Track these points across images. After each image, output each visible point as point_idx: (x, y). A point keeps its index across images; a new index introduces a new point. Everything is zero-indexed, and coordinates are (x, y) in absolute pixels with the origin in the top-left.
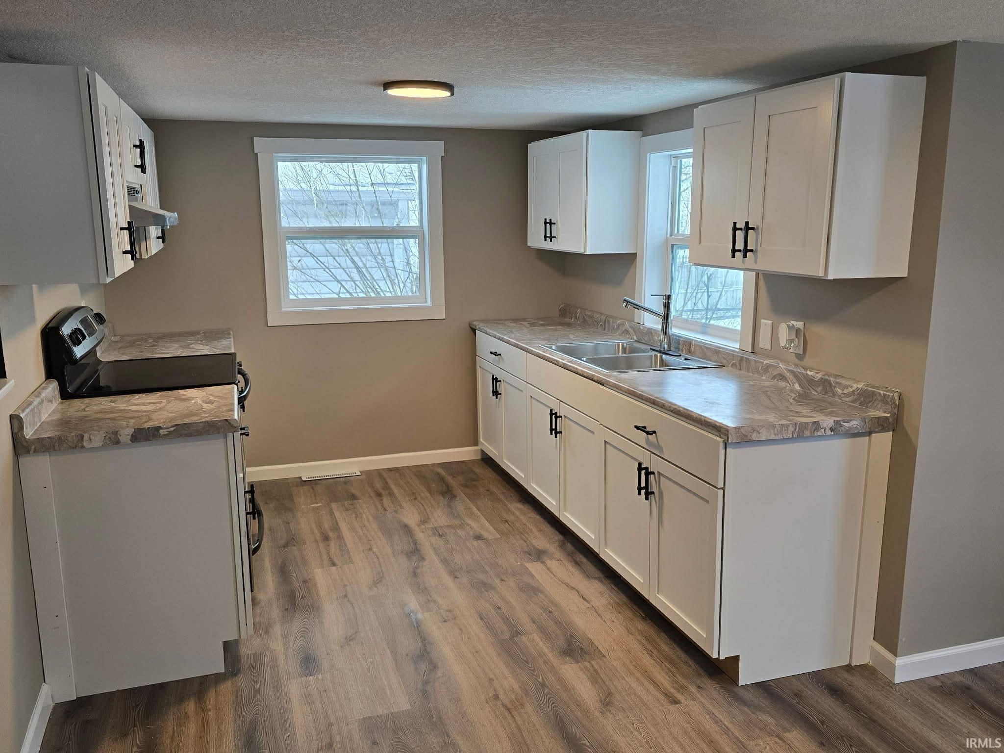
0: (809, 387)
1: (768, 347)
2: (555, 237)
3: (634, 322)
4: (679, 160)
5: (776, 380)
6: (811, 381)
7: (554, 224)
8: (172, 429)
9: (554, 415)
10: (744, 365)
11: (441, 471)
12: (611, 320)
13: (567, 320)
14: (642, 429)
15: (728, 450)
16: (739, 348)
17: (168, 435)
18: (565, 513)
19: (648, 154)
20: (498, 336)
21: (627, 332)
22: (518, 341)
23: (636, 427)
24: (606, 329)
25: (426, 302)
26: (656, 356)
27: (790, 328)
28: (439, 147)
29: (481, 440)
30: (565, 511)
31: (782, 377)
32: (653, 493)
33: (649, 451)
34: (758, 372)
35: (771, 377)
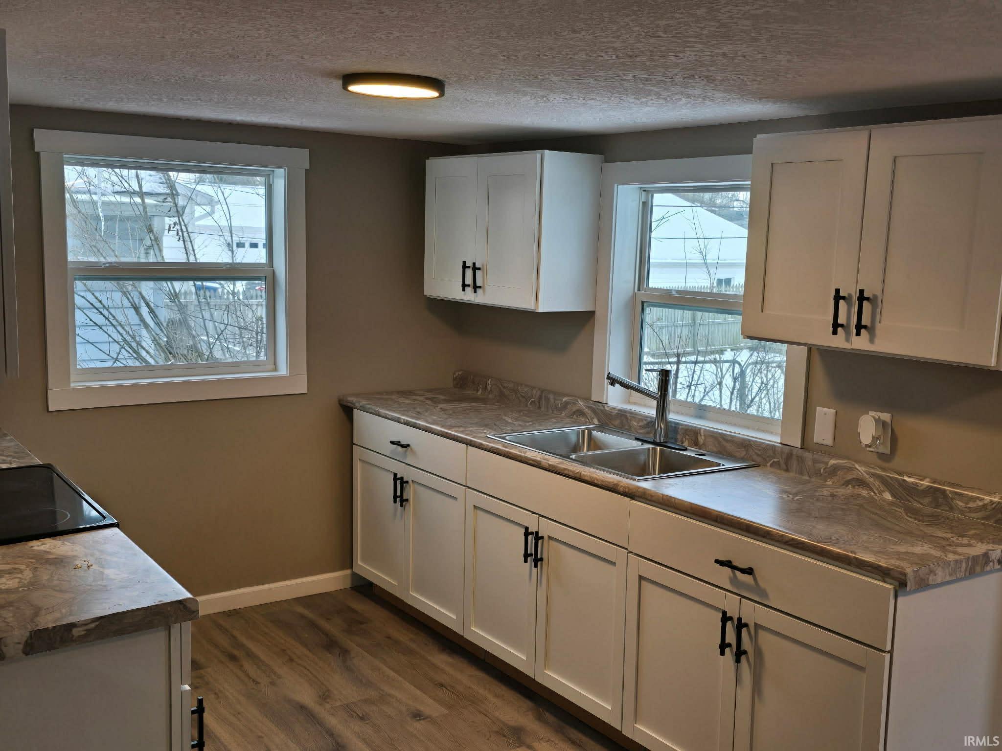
0: (908, 497)
1: (829, 441)
2: (480, 287)
3: (590, 400)
4: (650, 195)
5: (850, 486)
6: (912, 491)
7: (479, 269)
8: (93, 625)
9: (533, 537)
10: (795, 466)
11: (300, 610)
12: (551, 397)
13: (469, 392)
14: (727, 564)
15: (899, 599)
16: (779, 442)
17: (85, 636)
18: (545, 671)
19: (616, 185)
20: (404, 420)
21: (580, 413)
22: (449, 429)
23: (717, 561)
24: (543, 409)
25: (276, 370)
26: (654, 450)
27: (877, 421)
28: (302, 157)
29: (359, 562)
30: (546, 666)
31: (861, 482)
32: (745, 652)
33: (738, 595)
34: (818, 474)
35: (842, 482)
